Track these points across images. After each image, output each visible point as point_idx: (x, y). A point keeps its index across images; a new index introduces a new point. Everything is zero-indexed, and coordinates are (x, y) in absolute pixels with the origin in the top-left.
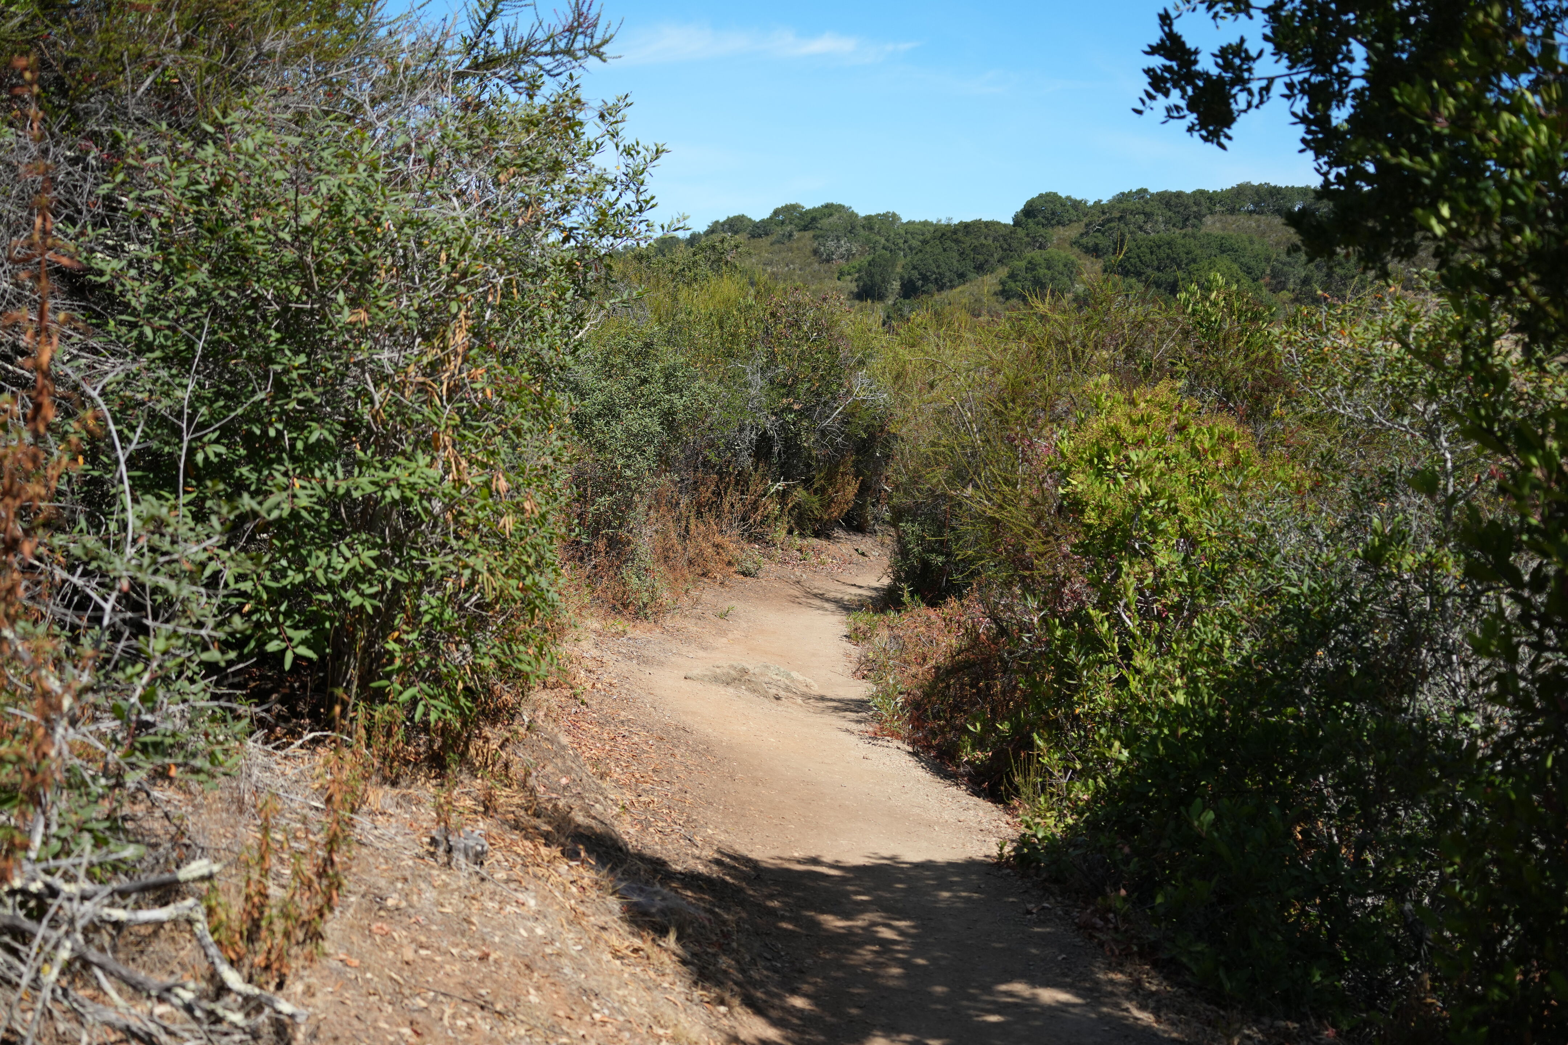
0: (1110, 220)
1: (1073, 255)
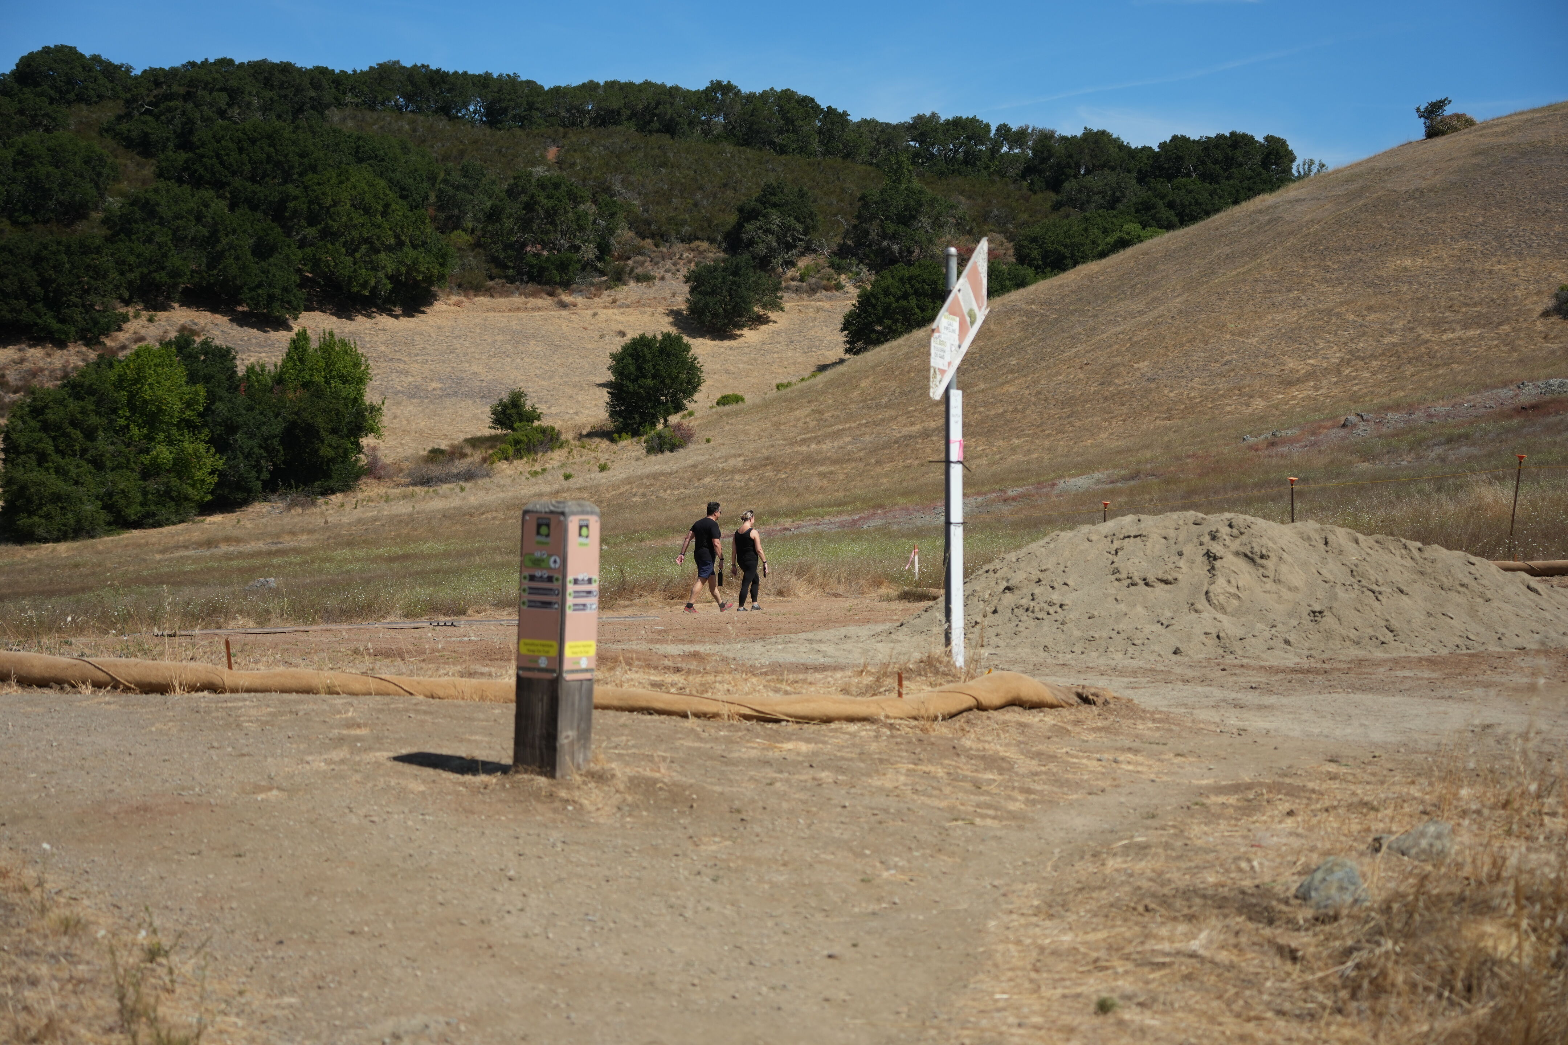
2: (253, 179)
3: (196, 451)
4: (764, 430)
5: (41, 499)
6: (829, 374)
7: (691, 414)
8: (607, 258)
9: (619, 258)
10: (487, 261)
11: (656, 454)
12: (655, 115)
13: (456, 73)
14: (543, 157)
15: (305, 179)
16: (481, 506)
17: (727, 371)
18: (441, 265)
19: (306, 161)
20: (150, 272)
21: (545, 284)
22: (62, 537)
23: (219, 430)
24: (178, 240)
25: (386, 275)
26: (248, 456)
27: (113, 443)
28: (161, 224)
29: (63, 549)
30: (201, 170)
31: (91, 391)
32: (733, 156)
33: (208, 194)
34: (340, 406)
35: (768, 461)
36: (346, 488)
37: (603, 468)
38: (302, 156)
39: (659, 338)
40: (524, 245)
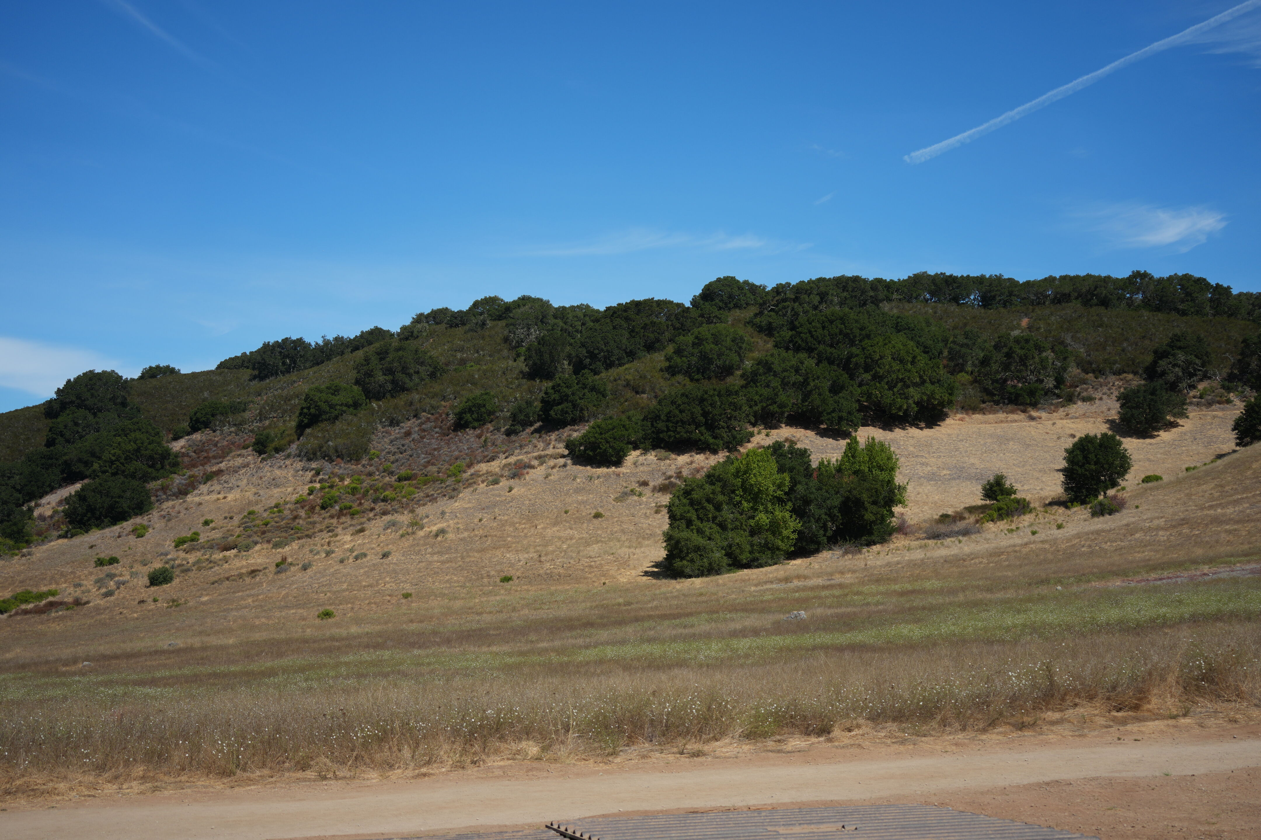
0: (784, 300)
1: (746, 333)
2: (831, 346)
3: (783, 517)
4: (1179, 499)
5: (688, 549)
6: (1226, 459)
7: (1123, 489)
8: (1062, 387)
9: (1071, 386)
10: (980, 391)
11: (1098, 517)
12: (1095, 295)
13: (962, 276)
14: (1019, 325)
15: (863, 344)
16: (972, 554)
17: (1149, 460)
18: (950, 394)
19: (864, 332)
20: (767, 406)
21: (1020, 405)
22: (701, 574)
23: (799, 503)
24: (785, 384)
25: (914, 403)
26: (818, 520)
27: (732, 513)
28: (775, 375)
29: (698, 582)
30: (800, 342)
31: (719, 479)
32: (1149, 319)
33: (803, 355)
34: (878, 486)
35: (1184, 522)
36: (883, 540)
37: (1059, 527)
38: (861, 329)
39: (1099, 436)
40: (1005, 381)
